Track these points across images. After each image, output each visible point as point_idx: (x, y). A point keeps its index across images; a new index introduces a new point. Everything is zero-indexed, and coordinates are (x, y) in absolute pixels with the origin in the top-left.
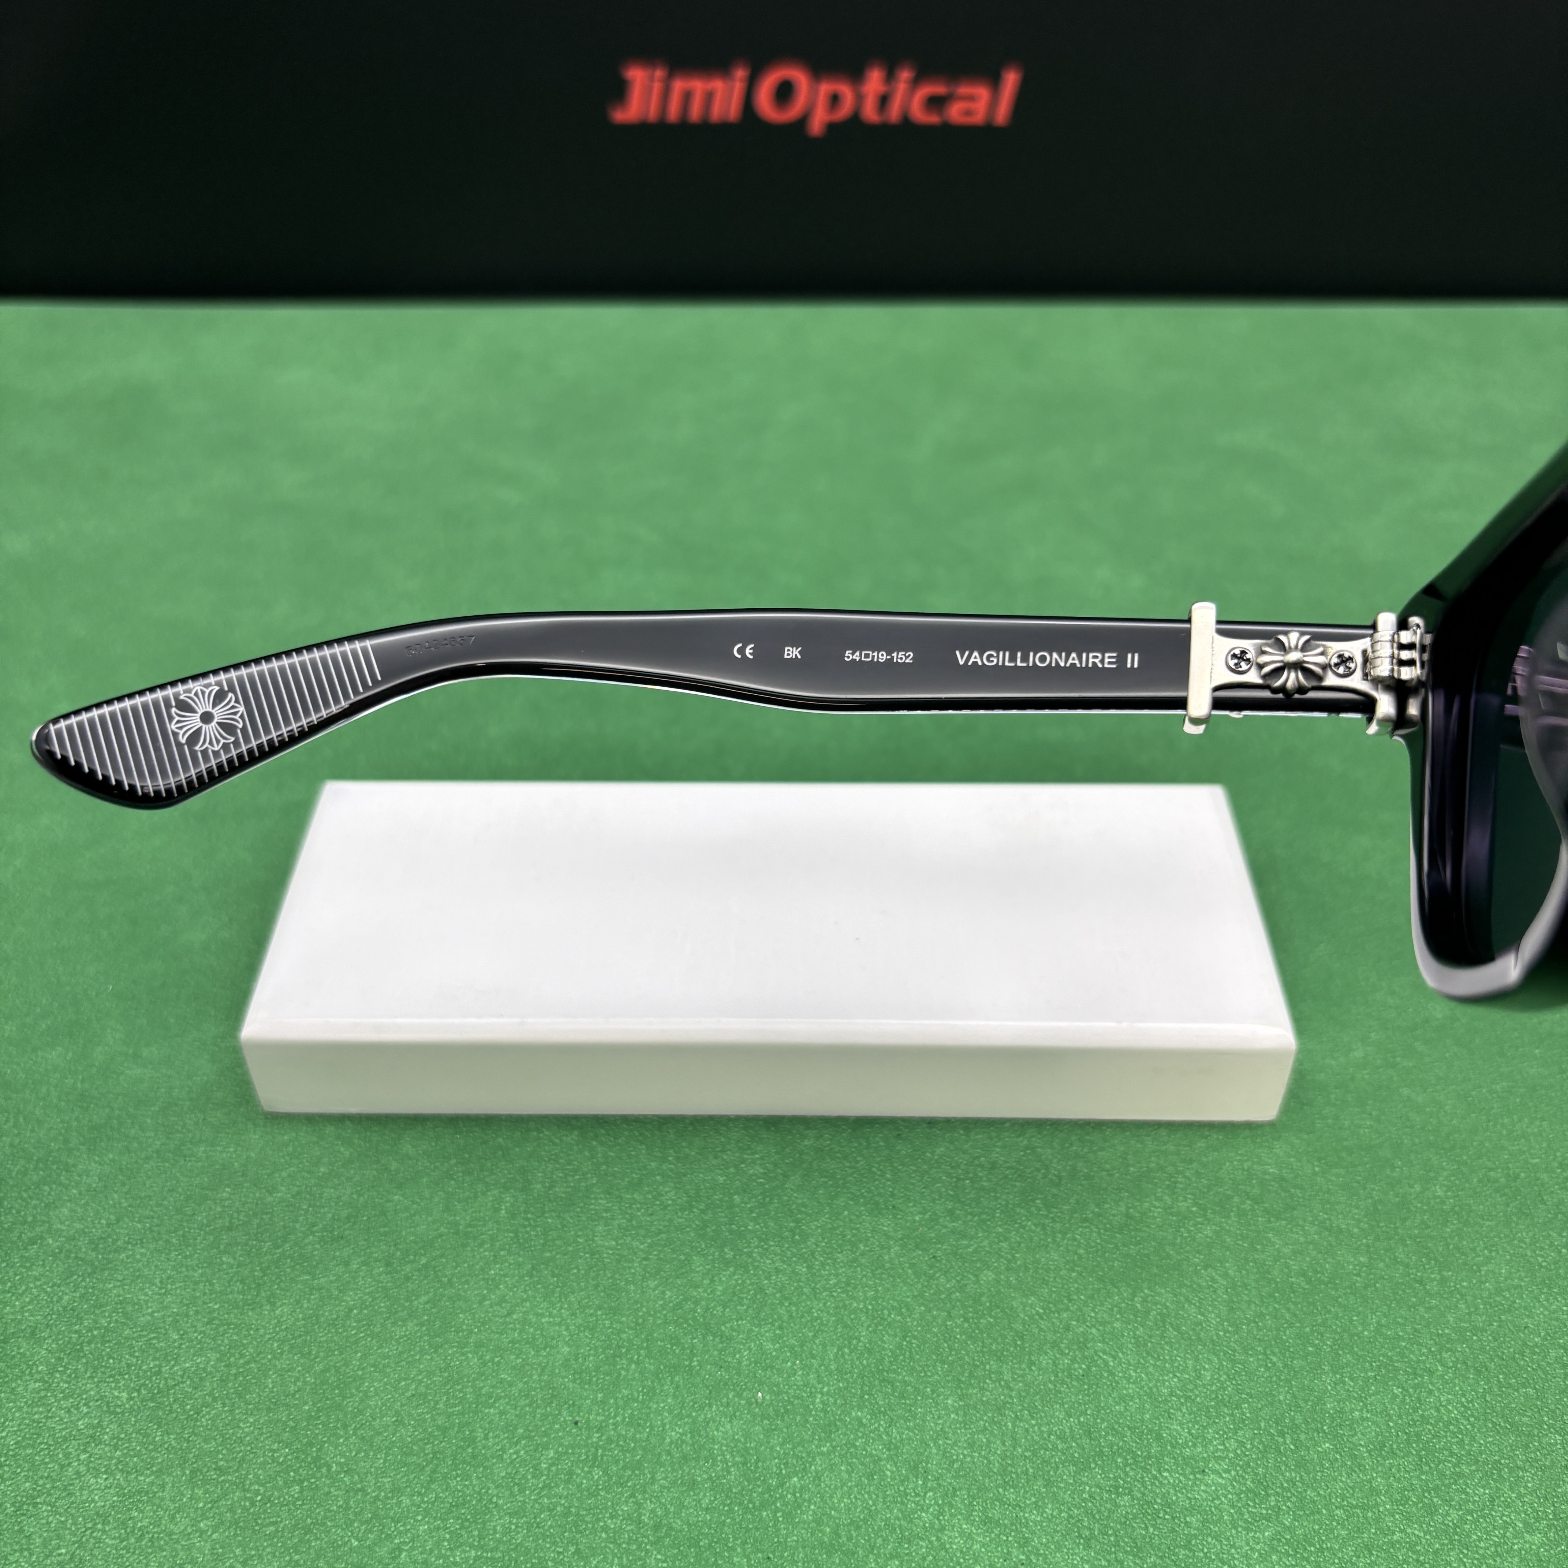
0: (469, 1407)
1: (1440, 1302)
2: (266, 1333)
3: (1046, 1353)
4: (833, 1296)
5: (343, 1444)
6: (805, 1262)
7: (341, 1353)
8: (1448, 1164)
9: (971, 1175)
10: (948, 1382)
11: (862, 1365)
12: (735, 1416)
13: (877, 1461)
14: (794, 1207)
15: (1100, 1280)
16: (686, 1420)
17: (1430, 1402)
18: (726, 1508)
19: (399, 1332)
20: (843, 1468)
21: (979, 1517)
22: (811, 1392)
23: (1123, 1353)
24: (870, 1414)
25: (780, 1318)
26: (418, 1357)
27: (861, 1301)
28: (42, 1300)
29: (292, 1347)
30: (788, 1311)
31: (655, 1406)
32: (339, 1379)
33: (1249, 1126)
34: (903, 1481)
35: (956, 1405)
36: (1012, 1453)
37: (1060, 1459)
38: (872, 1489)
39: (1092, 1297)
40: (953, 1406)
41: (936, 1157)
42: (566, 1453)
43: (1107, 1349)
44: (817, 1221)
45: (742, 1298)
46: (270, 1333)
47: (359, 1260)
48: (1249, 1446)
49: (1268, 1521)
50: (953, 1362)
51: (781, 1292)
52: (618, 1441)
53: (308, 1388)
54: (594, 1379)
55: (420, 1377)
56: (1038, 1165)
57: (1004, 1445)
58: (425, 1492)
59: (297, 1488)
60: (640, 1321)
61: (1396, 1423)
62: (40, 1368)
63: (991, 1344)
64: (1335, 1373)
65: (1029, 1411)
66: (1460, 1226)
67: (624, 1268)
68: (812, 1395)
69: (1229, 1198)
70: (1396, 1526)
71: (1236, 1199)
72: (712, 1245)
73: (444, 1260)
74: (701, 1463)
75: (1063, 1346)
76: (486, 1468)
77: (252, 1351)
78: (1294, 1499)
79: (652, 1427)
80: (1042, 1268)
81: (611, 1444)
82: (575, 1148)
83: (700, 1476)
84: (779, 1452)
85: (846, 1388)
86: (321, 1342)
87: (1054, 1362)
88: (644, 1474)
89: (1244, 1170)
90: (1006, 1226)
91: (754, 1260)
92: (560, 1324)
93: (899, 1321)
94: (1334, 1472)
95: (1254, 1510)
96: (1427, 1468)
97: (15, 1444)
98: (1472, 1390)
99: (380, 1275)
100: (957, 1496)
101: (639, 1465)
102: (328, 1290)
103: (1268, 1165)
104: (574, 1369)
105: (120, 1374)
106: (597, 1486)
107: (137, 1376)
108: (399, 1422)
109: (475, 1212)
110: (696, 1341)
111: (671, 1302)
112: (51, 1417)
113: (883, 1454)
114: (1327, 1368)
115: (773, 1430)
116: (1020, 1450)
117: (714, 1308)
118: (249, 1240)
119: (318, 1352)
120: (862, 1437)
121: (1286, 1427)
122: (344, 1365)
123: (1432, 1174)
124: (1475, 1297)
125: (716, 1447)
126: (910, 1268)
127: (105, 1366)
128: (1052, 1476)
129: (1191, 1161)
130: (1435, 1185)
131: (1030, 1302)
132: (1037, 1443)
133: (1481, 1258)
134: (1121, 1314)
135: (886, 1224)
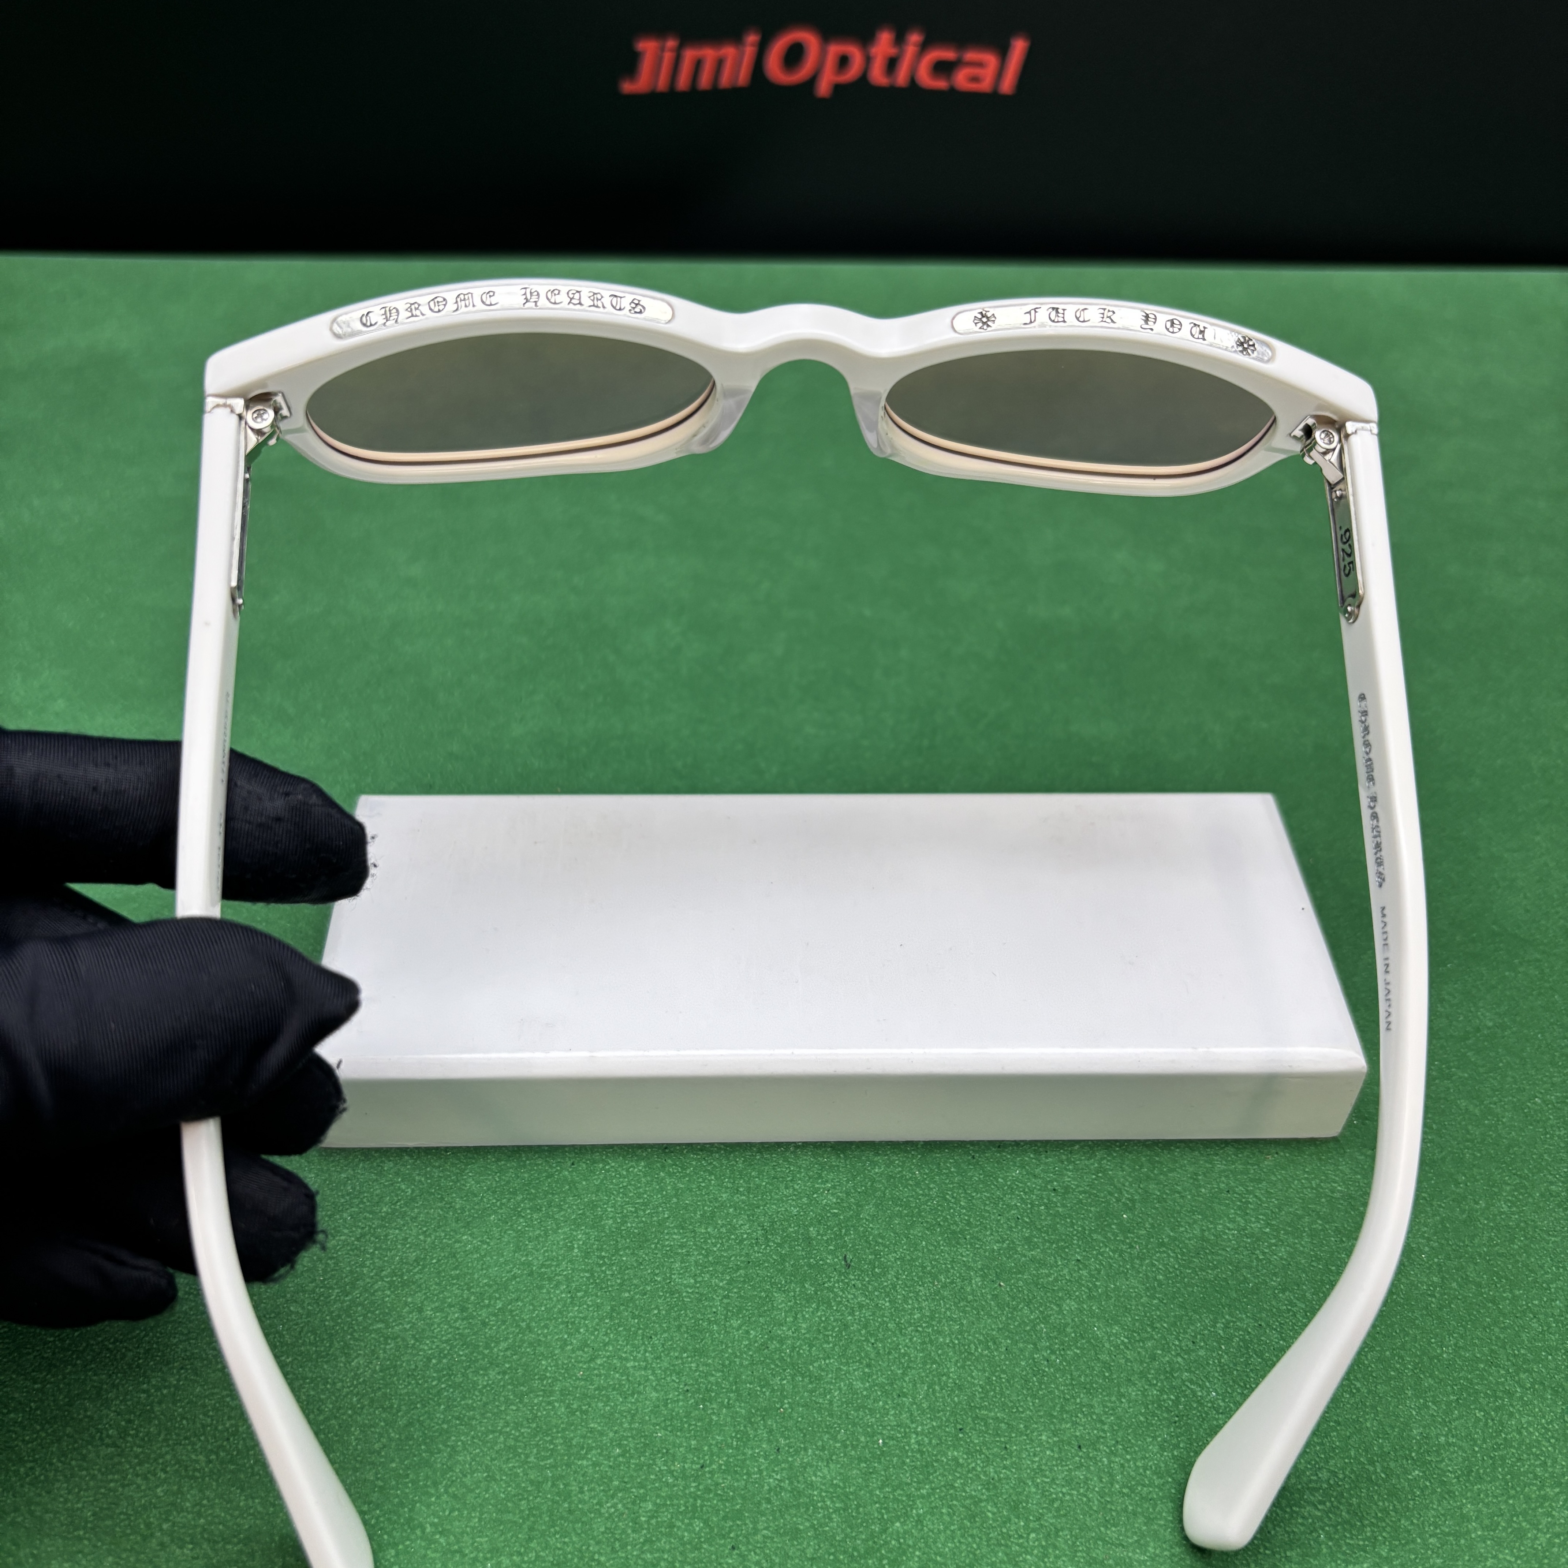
0: (562, 1460)
1: (1513, 1321)
2: (343, 1387)
3: (1135, 1384)
4: (917, 1331)
5: (435, 1503)
6: (888, 1296)
7: (424, 1406)
8: (1510, 1177)
9: (1045, 1201)
10: (1041, 1417)
11: (954, 1402)
12: (832, 1460)
13: (977, 1502)
14: (871, 1238)
15: (1182, 1306)
16: (783, 1465)
17: (1512, 1425)
18: (832, 1557)
19: (482, 1382)
20: (944, 1511)
21: (1084, 1558)
22: (905, 1431)
23: (1209, 1382)
24: (966, 1454)
25: (867, 1355)
26: (503, 1408)
27: (946, 1336)
28: (105, 1357)
29: (372, 1401)
30: (874, 1348)
31: (750, 1452)
32: (424, 1433)
33: (1312, 1141)
34: (1005, 1523)
35: (1050, 1441)
36: (1110, 1490)
37: (1157, 1494)
38: (974, 1532)
39: (1174, 1324)
40: (1048, 1442)
41: (1009, 1183)
42: (665, 1505)
43: (1194, 1379)
44: (896, 1252)
45: (828, 1336)
46: (349, 1387)
47: (433, 1306)
48: (1341, 1476)
49: (1365, 1551)
50: (1044, 1395)
51: (865, 1326)
52: (716, 1490)
53: (394, 1444)
54: (686, 1426)
55: (508, 1429)
56: (1110, 1188)
57: (1101, 1481)
58: (525, 1551)
59: (393, 1552)
60: (727, 1362)
61: (1481, 1448)
62: (110, 1432)
63: (1080, 1376)
64: (1418, 1398)
65: (1122, 1445)
66: (1527, 1242)
67: (705, 1307)
68: (906, 1436)
69: (1300, 1218)
70: (1488, 1552)
71: (1307, 1219)
72: (791, 1281)
73: (519, 1303)
74: (802, 1510)
75: (1150, 1376)
76: (583, 1522)
77: (331, 1406)
78: (1388, 1529)
79: (749, 1474)
80: (1123, 1296)
81: (709, 1494)
82: (643, 1180)
83: (802, 1524)
84: (878, 1496)
85: (939, 1427)
86: (400, 1395)
87: (1143, 1394)
88: (746, 1524)
89: (1312, 1188)
90: (1084, 1253)
91: (836, 1295)
92: (645, 1369)
93: (986, 1355)
94: (1426, 1499)
95: (1352, 1542)
96: (1512, 1492)
97: (93, 1515)
98: (1551, 1411)
99: (456, 1321)
100: (1060, 1536)
101: (739, 1515)
102: (404, 1340)
103: (1335, 1182)
104: (664, 1416)
105: (195, 1435)
106: (699, 1538)
107: (214, 1437)
108: (491, 1478)
109: (547, 1251)
110: (785, 1382)
111: (756, 1342)
112: (128, 1485)
113: (983, 1494)
114: (1410, 1393)
115: (871, 1473)
116: (1117, 1486)
117: (800, 1347)
118: (316, 1287)
119: (399, 1406)
120: (960, 1478)
121: (1376, 1455)
122: (429, 1418)
123: (1496, 1190)
124: (1546, 1315)
125: (815, 1493)
126: (992, 1300)
127: (179, 1428)
128: (1152, 1513)
129: (1260, 1181)
130: (1500, 1201)
131: (1114, 1331)
132: (1134, 1479)
133: (1550, 1276)
134: (1204, 1342)
135: (965, 1253)
